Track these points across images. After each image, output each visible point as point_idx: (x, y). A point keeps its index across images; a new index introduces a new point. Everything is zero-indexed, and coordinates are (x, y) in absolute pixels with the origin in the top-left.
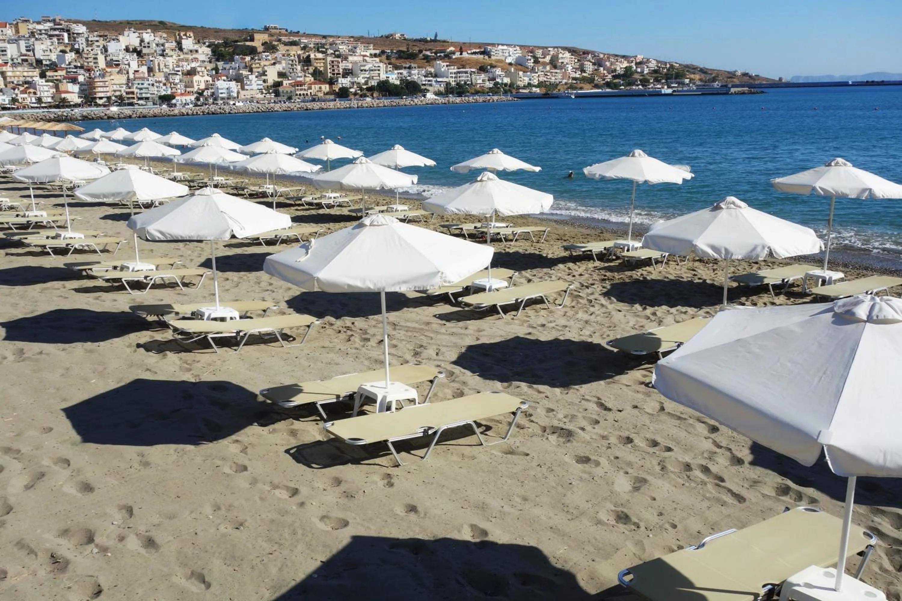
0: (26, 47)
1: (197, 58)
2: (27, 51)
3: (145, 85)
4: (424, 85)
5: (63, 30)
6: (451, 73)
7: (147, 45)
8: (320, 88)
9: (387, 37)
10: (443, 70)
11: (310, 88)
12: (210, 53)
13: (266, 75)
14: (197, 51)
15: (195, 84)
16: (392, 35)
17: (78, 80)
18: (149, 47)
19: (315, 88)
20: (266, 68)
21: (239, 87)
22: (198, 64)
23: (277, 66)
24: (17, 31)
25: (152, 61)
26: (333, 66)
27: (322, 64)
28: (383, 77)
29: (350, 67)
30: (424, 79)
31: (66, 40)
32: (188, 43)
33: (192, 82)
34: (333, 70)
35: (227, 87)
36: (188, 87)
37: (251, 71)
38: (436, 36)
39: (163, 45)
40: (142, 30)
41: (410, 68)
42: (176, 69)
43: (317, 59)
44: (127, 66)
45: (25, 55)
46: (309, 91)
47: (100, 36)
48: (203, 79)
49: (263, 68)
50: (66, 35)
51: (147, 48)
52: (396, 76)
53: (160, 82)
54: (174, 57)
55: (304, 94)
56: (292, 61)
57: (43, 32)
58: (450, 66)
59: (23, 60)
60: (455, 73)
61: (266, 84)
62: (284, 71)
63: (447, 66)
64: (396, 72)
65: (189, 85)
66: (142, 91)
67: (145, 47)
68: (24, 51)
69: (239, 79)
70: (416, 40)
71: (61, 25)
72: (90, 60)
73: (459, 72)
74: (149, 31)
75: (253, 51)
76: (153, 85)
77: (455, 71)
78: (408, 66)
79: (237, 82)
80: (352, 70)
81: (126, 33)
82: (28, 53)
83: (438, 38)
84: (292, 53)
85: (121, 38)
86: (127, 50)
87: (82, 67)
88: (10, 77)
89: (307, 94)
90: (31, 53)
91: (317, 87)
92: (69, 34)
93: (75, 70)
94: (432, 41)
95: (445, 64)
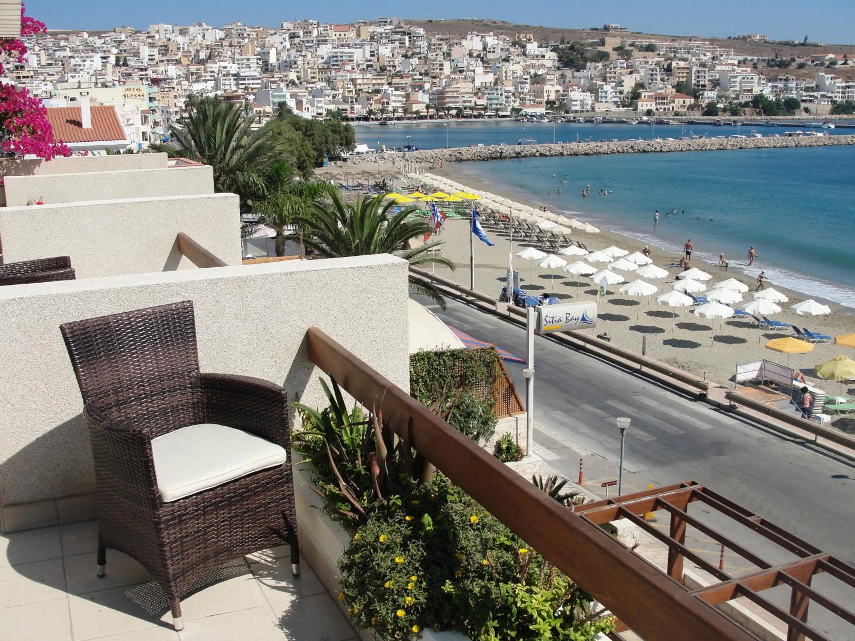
0: (371, 52)
1: (544, 65)
2: (371, 55)
3: (495, 96)
4: (804, 101)
5: (404, 33)
6: (838, 88)
7: (492, 50)
8: (684, 102)
9: (744, 38)
10: (827, 83)
11: (673, 102)
12: (556, 58)
13: (622, 86)
14: (543, 56)
15: (545, 95)
16: (749, 37)
17: (424, 87)
18: (494, 52)
19: (679, 101)
20: (623, 78)
21: (593, 98)
22: (545, 71)
23: (634, 75)
24: (358, 35)
25: (498, 67)
26: (698, 77)
27: (685, 75)
28: (756, 90)
29: (717, 77)
30: (805, 94)
31: (407, 44)
32: (532, 48)
33: (542, 92)
34: (698, 82)
35: (582, 98)
36: (537, 97)
37: (604, 79)
38: (806, 38)
39: (508, 50)
40: (485, 33)
41: (786, 80)
42: (524, 77)
43: (679, 68)
44: (473, 73)
45: (370, 61)
46: (672, 105)
47: (442, 40)
48: (553, 89)
49: (619, 77)
50: (407, 38)
51: (491, 54)
52: (770, 89)
53: (509, 92)
54: (521, 63)
55: (665, 109)
56: (653, 70)
57: (384, 35)
58: (835, 78)
59: (368, 66)
60: (843, 88)
61: (622, 96)
62: (641, 82)
63: (832, 78)
64: (770, 84)
65: (539, 94)
66: (492, 102)
67: (490, 52)
68: (368, 55)
69: (593, 90)
70: (780, 43)
71: (402, 28)
72: (435, 67)
73: (849, 87)
74: (491, 33)
75: (603, 56)
76: (501, 95)
77: (844, 84)
78: (785, 78)
79: (591, 93)
80: (719, 80)
81: (469, 37)
82: (372, 58)
83: (809, 41)
84: (650, 61)
85: (464, 42)
86: (471, 55)
87: (426, 74)
88: (360, 85)
89: (669, 109)
90: (374, 59)
91: (681, 101)
92: (410, 38)
93: (421, 77)
94: (801, 44)
95: (830, 76)
